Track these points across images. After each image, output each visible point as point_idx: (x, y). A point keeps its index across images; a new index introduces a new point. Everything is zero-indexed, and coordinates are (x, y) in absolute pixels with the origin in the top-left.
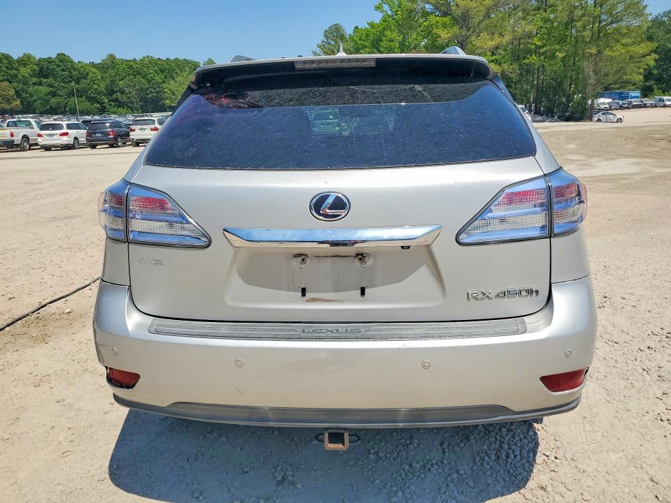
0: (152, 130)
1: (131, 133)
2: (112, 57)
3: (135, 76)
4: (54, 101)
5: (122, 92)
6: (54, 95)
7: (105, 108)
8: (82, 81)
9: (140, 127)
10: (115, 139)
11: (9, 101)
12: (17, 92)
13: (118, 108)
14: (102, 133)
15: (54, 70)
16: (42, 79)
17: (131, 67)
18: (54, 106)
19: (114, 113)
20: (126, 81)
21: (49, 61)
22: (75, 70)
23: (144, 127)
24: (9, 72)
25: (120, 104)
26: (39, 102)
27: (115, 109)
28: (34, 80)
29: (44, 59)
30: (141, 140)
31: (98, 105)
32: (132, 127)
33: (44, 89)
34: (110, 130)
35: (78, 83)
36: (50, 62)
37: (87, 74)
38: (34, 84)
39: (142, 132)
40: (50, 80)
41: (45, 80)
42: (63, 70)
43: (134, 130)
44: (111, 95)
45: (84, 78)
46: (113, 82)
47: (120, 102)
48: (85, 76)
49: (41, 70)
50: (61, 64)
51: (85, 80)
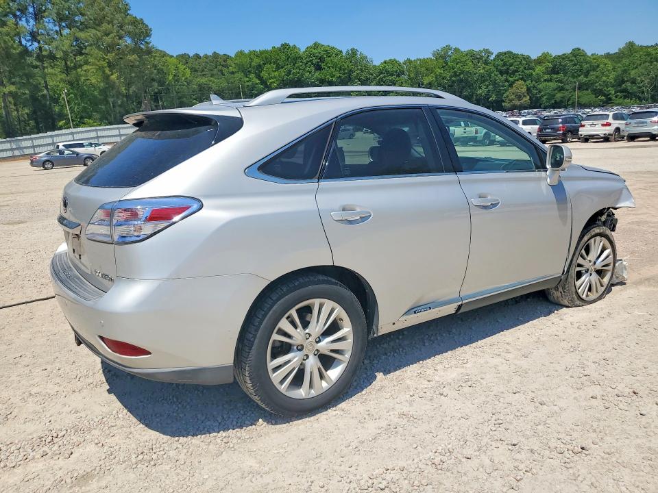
0: (603, 125)
1: (581, 129)
2: (631, 46)
3: (651, 62)
4: (559, 96)
5: (634, 82)
6: (561, 89)
7: (610, 99)
8: (592, 73)
9: (591, 122)
10: (564, 134)
11: (520, 98)
12: (528, 89)
13: (625, 98)
14: (552, 129)
15: (566, 65)
16: (553, 75)
17: (648, 54)
18: (558, 101)
19: (618, 105)
20: (640, 70)
21: (563, 57)
22: (587, 63)
23: (595, 122)
24: (526, 71)
25: (627, 95)
26: (545, 97)
27: (621, 100)
28: (546, 77)
29: (559, 56)
30: (590, 136)
31: (603, 98)
32: (583, 123)
33: (553, 85)
34: (561, 125)
35: (586, 76)
36: (563, 59)
37: (598, 66)
38: (545, 80)
39: (593, 128)
40: (561, 76)
41: (555, 76)
42: (575, 65)
43: (583, 126)
44: (620, 85)
45: (594, 70)
46: (625, 71)
47: (629, 93)
48: (595, 69)
49: (554, 68)
50: (574, 58)
51: (595, 73)
